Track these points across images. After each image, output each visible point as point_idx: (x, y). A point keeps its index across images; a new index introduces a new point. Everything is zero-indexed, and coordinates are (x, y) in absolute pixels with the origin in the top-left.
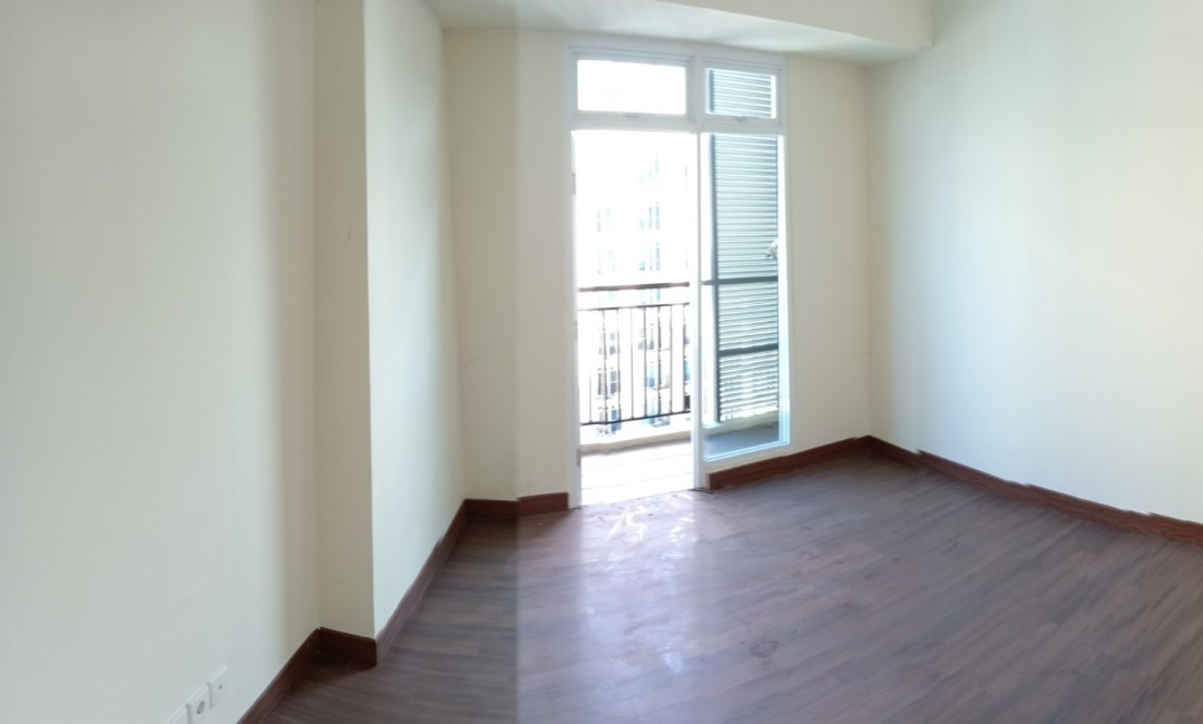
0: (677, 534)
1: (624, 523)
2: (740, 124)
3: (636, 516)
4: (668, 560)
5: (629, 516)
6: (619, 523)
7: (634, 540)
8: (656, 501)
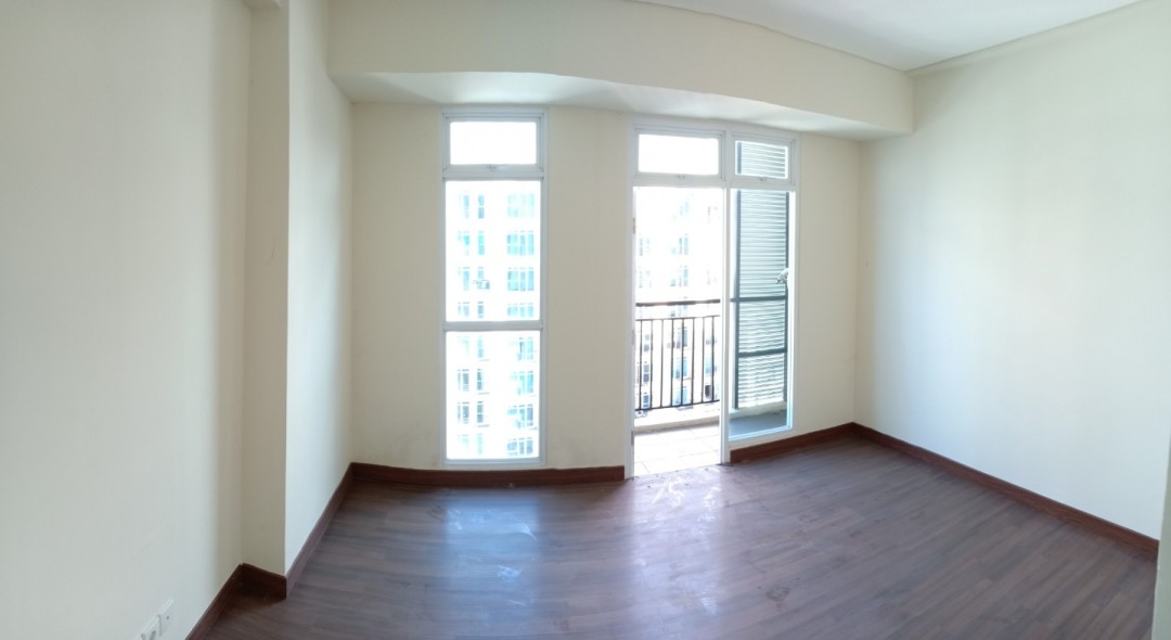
0: (710, 500)
1: (667, 490)
2: (762, 182)
3: (675, 485)
4: (703, 521)
5: (671, 484)
6: (662, 490)
7: (675, 505)
8: (690, 473)
